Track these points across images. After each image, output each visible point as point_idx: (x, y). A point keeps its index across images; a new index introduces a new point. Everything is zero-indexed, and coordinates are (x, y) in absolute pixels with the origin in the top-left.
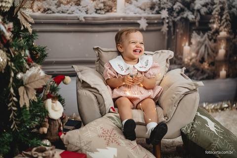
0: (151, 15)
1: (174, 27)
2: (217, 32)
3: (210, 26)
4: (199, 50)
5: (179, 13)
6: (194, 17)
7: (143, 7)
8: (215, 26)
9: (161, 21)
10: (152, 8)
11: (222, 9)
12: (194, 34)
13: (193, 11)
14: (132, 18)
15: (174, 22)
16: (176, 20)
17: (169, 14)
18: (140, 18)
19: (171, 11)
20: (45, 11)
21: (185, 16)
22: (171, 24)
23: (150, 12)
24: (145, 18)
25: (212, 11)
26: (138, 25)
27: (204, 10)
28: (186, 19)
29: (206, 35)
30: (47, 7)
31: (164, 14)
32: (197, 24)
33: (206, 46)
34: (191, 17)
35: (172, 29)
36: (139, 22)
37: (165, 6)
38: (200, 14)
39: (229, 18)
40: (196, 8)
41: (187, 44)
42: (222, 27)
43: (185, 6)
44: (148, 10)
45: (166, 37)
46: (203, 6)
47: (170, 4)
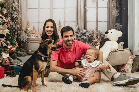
2: (96, 43)
3: (93, 41)
5: (80, 37)
6: (86, 38)
8: (95, 41)
11: (97, 35)
12: (87, 43)
13: (86, 36)
16: (79, 39)
19: (77, 36)
20: (36, 37)
21: (83, 38)
25: (93, 36)
27: (90, 36)
28: (83, 39)
29: (92, 43)
30: (37, 36)
32: (88, 40)
34: (85, 38)
39: (100, 38)
40: (87, 35)
42: (98, 41)
46: (90, 34)
47: (77, 34)
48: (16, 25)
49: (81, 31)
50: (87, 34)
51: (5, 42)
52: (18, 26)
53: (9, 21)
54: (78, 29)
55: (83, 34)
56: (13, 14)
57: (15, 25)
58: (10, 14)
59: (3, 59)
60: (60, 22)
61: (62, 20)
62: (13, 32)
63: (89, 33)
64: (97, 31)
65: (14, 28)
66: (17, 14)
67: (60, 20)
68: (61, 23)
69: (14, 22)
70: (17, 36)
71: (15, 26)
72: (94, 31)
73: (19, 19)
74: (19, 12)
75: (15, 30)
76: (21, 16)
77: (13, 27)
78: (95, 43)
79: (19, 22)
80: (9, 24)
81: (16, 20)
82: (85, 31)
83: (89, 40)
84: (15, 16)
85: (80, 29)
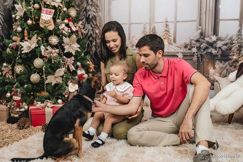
0: (185, 51)
1: (202, 57)
2: (237, 61)
3: (230, 57)
4: (222, 72)
5: (204, 50)
6: (216, 52)
7: (180, 47)
8: (234, 57)
9: (192, 54)
10: (186, 47)
11: (240, 47)
12: (217, 62)
13: (216, 48)
14: (173, 52)
15: (201, 55)
16: (203, 53)
17: (198, 50)
18: (178, 53)
19: (199, 48)
21: (209, 51)
22: (199, 56)
23: (184, 49)
24: (181, 52)
25: (231, 48)
26: (177, 56)
27: (224, 48)
28: (211, 53)
29: (227, 63)
31: (194, 50)
32: (219, 56)
33: (227, 70)
34: (214, 52)
35: (200, 59)
36: (177, 54)
37: (194, 45)
38: (222, 50)
40: (218, 46)
41: (212, 68)
43: (210, 45)
44: (183, 48)
45: (196, 64)
46: (224, 45)
47: (198, 44)
48: (94, 29)
49: (207, 39)
50: (219, 44)
51: (73, 64)
52: (97, 32)
53: (79, 27)
54: (201, 34)
55: (211, 45)
56: (89, 11)
57: (92, 30)
58: (84, 11)
59: (70, 92)
60: (167, 21)
61: (171, 19)
62: (88, 41)
63: (223, 43)
64: (239, 38)
65: (91, 34)
66: (95, 10)
67: (166, 19)
68: (168, 24)
69: (91, 25)
70: (96, 48)
71: (91, 32)
72: (234, 38)
73: (98, 19)
74: (97, 6)
75: (93, 38)
76: (101, 14)
77: (89, 33)
78: (234, 62)
79: (98, 24)
80: (80, 33)
81: (94, 21)
82: (214, 38)
83: (222, 56)
84: (91, 14)
85: (204, 34)
